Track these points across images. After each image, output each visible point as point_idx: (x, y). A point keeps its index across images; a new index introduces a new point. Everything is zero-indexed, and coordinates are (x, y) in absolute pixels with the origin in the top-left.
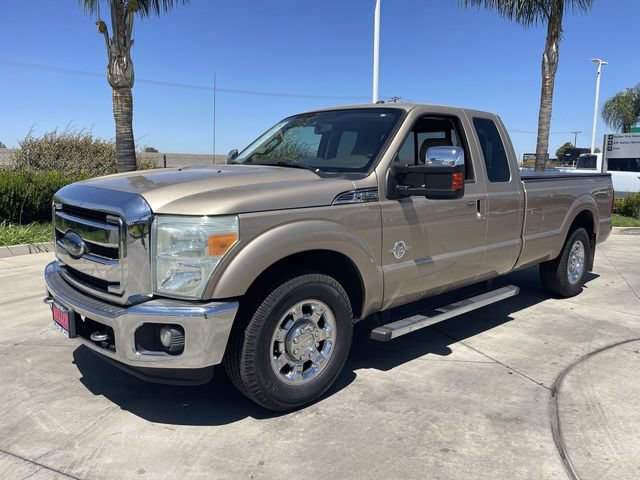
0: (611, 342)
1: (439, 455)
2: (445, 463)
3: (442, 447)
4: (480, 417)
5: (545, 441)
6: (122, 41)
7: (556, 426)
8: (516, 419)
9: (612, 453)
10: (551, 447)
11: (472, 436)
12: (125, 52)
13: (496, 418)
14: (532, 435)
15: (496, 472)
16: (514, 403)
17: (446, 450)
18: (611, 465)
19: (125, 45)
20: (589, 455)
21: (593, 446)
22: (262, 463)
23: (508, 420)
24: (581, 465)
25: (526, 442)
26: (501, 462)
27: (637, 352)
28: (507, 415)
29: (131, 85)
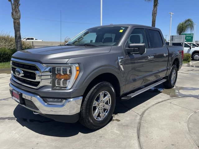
0: (163, 100)
1: (98, 138)
2: (99, 141)
3: (100, 136)
4: (115, 125)
5: (134, 133)
6: (16, 4)
7: (139, 128)
8: (127, 125)
9: (155, 136)
10: (136, 135)
11: (111, 131)
12: (17, 8)
13: (121, 125)
14: (131, 131)
15: (115, 144)
16: (127, 120)
17: (101, 137)
18: (154, 140)
19: (17, 6)
20: (147, 137)
21: (149, 134)
22: (37, 144)
23: (124, 126)
24: (143, 141)
25: (128, 133)
26: (118, 140)
27: (170, 103)
28: (124, 124)
29: (20, 18)
